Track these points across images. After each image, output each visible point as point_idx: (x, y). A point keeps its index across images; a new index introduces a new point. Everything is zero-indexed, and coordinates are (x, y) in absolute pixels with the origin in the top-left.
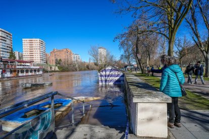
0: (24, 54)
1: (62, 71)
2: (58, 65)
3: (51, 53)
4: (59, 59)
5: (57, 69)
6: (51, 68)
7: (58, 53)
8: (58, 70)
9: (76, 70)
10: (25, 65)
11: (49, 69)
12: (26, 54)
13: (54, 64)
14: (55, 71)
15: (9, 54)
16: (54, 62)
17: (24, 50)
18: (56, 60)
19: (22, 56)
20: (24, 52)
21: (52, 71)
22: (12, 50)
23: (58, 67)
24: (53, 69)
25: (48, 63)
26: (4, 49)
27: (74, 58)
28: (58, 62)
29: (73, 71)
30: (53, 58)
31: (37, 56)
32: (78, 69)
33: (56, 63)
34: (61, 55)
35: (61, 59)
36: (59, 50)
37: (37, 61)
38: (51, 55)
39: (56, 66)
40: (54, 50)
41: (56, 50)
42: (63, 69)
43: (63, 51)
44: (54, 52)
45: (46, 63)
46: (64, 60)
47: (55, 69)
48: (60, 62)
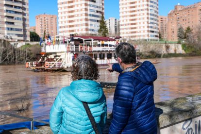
0: (121, 23)
1: (191, 55)
2: (183, 41)
3: (170, 14)
4: (185, 27)
5: (180, 50)
6: (167, 47)
7: (185, 15)
8: (183, 52)
11: (163, 51)
12: (125, 22)
13: (176, 39)
14: (175, 55)
15: (99, 24)
16: (176, 33)
17: (121, 15)
18: (180, 30)
19: (119, 26)
20: (121, 19)
21: (170, 55)
22: (103, 17)
23: (184, 46)
24: (172, 51)
25: (165, 37)
26: (93, 15)
28: (184, 35)
30: (174, 27)
31: (142, 25)
33: (180, 37)
34: (190, 17)
35: (191, 28)
36: (186, 6)
37: (142, 34)
38: (169, 20)
39: (179, 43)
40: (176, 7)
41: (179, 9)
42: (193, 50)
43: (195, 8)
44: (175, 12)
45: (158, 38)
46: (197, 30)
47: (175, 51)
48: (188, 34)
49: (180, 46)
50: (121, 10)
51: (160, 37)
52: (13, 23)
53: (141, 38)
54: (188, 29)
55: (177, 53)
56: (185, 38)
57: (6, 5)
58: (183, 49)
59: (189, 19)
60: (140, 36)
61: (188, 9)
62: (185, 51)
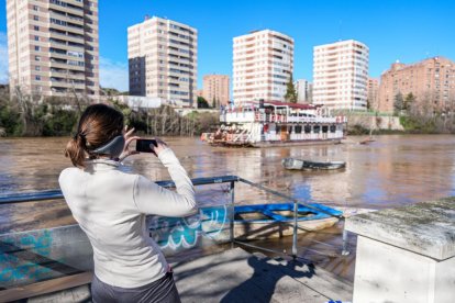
0: (315, 87)
1: (412, 132)
2: (402, 113)
3: (384, 75)
4: (405, 94)
5: (397, 125)
6: (379, 121)
7: (406, 76)
8: (401, 128)
10: (305, 115)
11: (373, 125)
12: (321, 86)
13: (391, 110)
14: (389, 132)
15: (285, 87)
16: (391, 102)
17: (315, 76)
18: (398, 97)
19: (311, 91)
20: (315, 81)
21: (382, 132)
22: (291, 79)
23: (402, 119)
24: (385, 126)
25: (375, 106)
26: (278, 76)
28: (403, 105)
30: (390, 93)
31: (344, 90)
33: (397, 108)
34: (414, 80)
35: (414, 94)
37: (344, 101)
38: (382, 84)
39: (396, 115)
40: (393, 66)
41: (398, 68)
42: (416, 125)
43: (421, 66)
44: (392, 72)
45: (365, 108)
46: (423, 98)
47: (390, 126)
48: (409, 103)
49: (397, 120)
50: (315, 70)
51: (368, 107)
52: (177, 85)
53: (343, 107)
54: (411, 96)
55: (393, 128)
56: (405, 108)
57: (171, 62)
58: (401, 123)
59: (412, 82)
60: (341, 104)
61: (411, 69)
62: (404, 126)
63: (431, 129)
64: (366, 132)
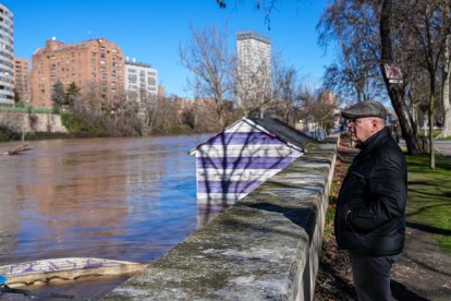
1: (78, 136)
2: (64, 110)
3: (37, 56)
4: (66, 83)
5: (58, 125)
6: (33, 120)
7: (66, 60)
8: (63, 129)
9: (139, 133)
11: (25, 127)
13: (49, 106)
14: (49, 135)
16: (49, 94)
18: (57, 87)
21: (40, 136)
23: (65, 119)
24: (42, 128)
25: (26, 98)
27: (133, 79)
28: (64, 98)
29: (126, 135)
30: (46, 81)
32: (146, 129)
33: (57, 102)
34: (76, 65)
35: (77, 84)
36: (69, 44)
38: (34, 67)
39: (56, 112)
40: (49, 44)
41: (55, 47)
42: (82, 126)
43: (84, 49)
44: (47, 52)
45: (13, 102)
46: (89, 90)
47: (49, 127)
48: (72, 96)
49: (58, 119)
51: (17, 99)
54: (73, 86)
55: (53, 131)
56: (67, 103)
58: (64, 124)
59: (73, 69)
61: (71, 50)
62: (67, 127)
63: (100, 131)
64: (16, 137)
